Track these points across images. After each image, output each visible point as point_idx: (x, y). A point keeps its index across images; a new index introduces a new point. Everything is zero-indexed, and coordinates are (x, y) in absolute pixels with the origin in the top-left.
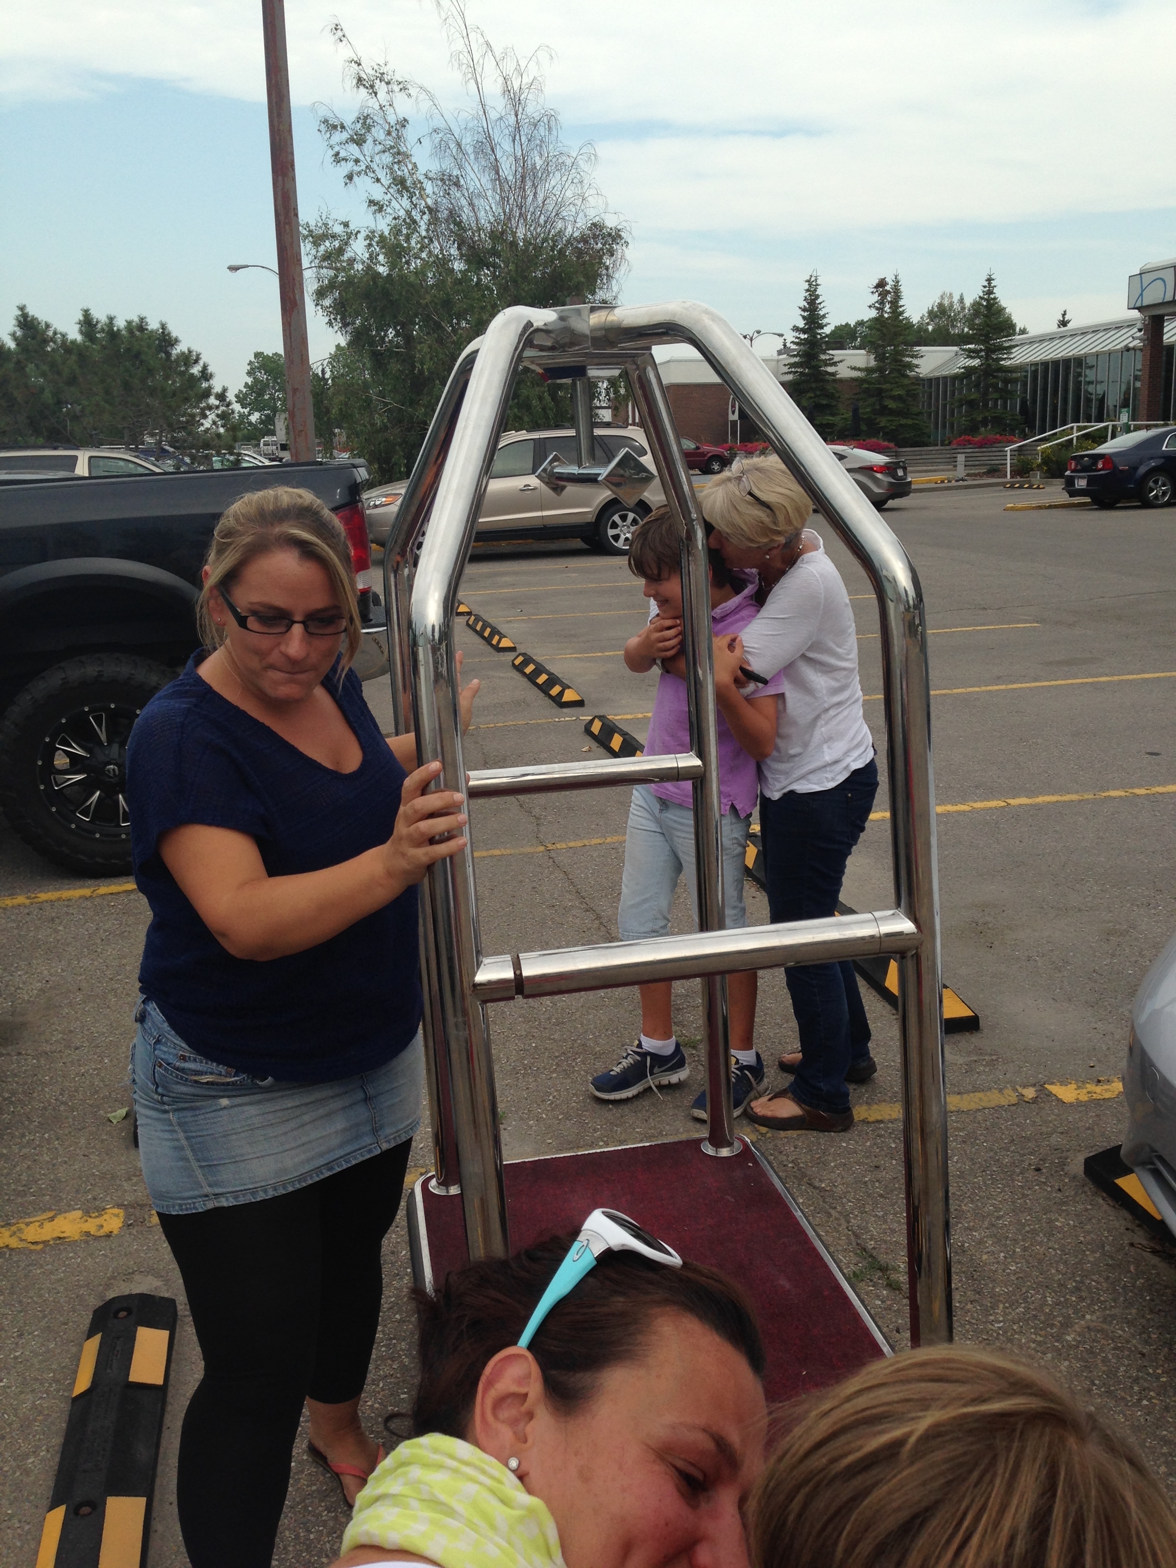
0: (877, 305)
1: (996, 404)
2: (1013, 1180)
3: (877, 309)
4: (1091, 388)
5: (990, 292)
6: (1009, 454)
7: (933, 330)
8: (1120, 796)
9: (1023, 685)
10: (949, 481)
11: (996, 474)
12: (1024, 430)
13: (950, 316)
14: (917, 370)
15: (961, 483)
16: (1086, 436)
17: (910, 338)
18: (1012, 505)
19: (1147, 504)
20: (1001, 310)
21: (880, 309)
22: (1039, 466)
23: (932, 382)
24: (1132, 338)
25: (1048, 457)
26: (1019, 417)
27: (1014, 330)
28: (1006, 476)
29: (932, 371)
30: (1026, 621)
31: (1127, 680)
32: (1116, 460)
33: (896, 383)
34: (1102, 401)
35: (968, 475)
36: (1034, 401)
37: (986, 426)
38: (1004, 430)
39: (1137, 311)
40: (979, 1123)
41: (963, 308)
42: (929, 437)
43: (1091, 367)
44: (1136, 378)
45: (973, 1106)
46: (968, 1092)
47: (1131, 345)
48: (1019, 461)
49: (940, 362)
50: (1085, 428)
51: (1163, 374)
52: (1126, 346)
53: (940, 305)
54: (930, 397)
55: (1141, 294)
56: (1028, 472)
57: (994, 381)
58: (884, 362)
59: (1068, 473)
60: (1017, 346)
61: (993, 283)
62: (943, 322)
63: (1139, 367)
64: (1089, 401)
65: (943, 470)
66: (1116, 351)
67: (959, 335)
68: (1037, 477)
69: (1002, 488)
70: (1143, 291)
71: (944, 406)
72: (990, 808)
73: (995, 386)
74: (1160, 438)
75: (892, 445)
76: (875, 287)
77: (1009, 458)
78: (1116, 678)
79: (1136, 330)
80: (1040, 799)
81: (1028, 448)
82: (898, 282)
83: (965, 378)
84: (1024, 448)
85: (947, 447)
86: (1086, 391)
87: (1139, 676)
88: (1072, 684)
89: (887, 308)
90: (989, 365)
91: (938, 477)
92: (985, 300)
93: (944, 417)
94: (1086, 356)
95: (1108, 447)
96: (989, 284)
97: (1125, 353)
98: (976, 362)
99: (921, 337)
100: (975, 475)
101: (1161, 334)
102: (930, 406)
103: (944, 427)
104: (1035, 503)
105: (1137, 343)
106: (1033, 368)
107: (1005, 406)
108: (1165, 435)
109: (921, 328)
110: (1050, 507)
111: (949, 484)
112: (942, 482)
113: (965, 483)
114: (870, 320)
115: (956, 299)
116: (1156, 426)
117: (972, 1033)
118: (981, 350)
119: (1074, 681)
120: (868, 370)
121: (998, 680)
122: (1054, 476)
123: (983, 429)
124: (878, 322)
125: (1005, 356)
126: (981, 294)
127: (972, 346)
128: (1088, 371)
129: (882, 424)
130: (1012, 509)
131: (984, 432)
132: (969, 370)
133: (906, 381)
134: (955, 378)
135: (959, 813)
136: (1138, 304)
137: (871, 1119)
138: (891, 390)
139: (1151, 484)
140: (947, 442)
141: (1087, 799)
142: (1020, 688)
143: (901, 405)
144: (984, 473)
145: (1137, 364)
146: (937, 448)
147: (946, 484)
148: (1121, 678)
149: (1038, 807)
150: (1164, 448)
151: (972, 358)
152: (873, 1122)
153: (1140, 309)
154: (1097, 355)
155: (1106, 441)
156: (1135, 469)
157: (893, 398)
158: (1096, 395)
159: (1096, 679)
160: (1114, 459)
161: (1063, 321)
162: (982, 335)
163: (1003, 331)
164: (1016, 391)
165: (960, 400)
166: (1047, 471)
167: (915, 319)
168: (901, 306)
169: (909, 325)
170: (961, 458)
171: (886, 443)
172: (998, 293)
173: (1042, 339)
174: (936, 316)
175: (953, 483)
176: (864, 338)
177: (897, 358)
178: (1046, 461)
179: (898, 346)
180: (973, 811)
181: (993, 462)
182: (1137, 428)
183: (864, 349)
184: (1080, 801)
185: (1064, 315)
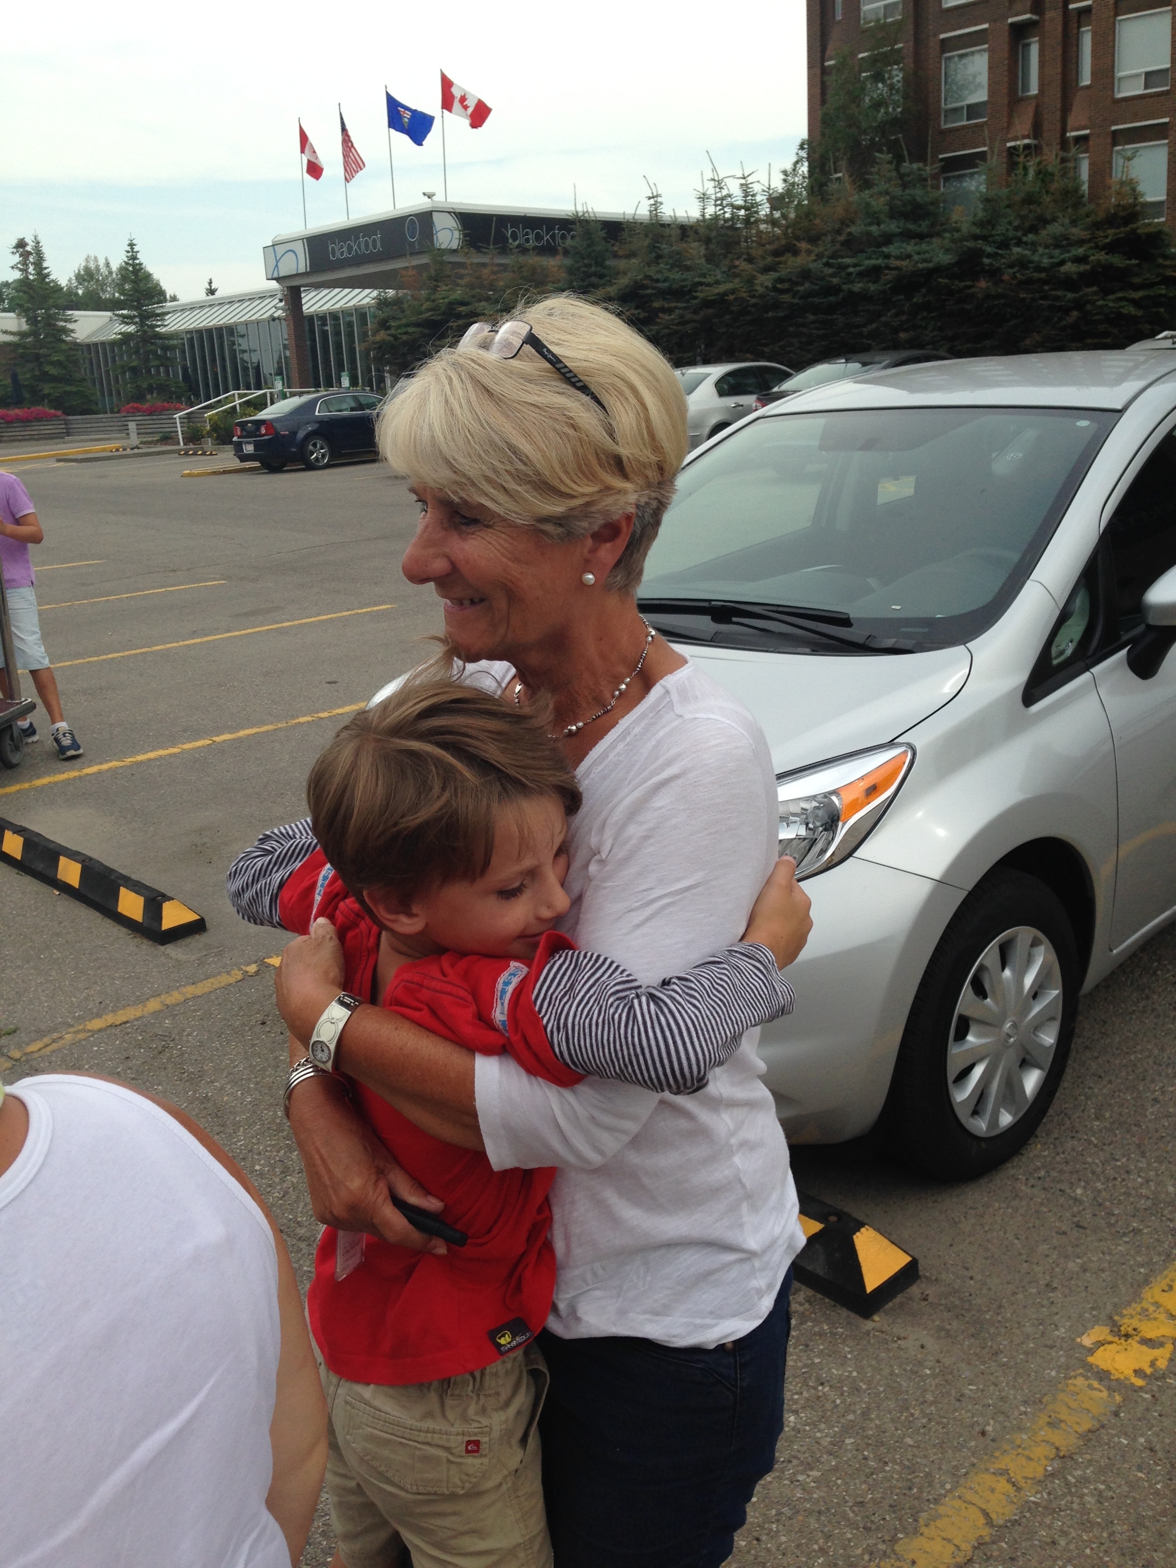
0: (19, 266)
1: (158, 373)
2: (243, 1036)
3: (21, 270)
4: (246, 356)
5: (134, 258)
6: (178, 421)
7: (83, 293)
8: (308, 722)
9: (217, 637)
10: (125, 449)
11: (170, 441)
12: (189, 398)
13: (98, 280)
14: (72, 335)
15: (136, 451)
16: (248, 403)
17: (61, 302)
18: (188, 472)
19: (311, 467)
20: (148, 276)
21: (25, 271)
22: (208, 433)
23: (90, 348)
24: (274, 308)
25: (215, 423)
26: (182, 384)
27: (165, 297)
28: (179, 443)
29: (88, 337)
30: (214, 579)
31: (306, 624)
32: (277, 426)
33: (54, 348)
34: (257, 369)
35: (142, 443)
36: (195, 369)
37: (152, 393)
38: (171, 398)
39: (275, 282)
40: (213, 1001)
41: (111, 273)
42: (97, 404)
43: (243, 336)
44: (285, 347)
45: (207, 990)
46: (201, 981)
47: (276, 315)
48: (188, 428)
49: (94, 327)
50: (246, 395)
51: (308, 343)
52: (271, 315)
53: (87, 269)
54: (91, 363)
55: (277, 266)
56: (200, 440)
57: (153, 347)
58: (37, 326)
59: (235, 439)
60: (168, 313)
61: (136, 249)
62: (93, 285)
63: (286, 336)
64: (246, 369)
65: (116, 439)
66: (263, 320)
67: (110, 300)
68: (209, 444)
69: (177, 455)
70: (277, 262)
71: (107, 372)
72: (199, 747)
73: (155, 353)
74: (312, 404)
75: (59, 413)
76: (15, 248)
77: (178, 425)
78: (296, 622)
79: (277, 301)
80: (242, 733)
81: (196, 415)
82: (38, 243)
83: (125, 344)
84: (193, 416)
85: (117, 415)
86: (242, 359)
87: (316, 619)
88: (260, 632)
89: (31, 269)
90: (145, 332)
91: (113, 445)
92: (131, 265)
93: (109, 384)
94: (236, 324)
95: (267, 413)
96: (132, 249)
97: (271, 322)
98: (131, 329)
99: (72, 301)
100: (150, 443)
101: (300, 305)
102: (92, 372)
103: (111, 395)
104: (210, 469)
105: (279, 313)
106: (189, 336)
107: (167, 372)
108: (315, 401)
109: (71, 293)
110: (225, 472)
111: (125, 453)
112: (117, 450)
113: (140, 451)
114: (15, 281)
115: (102, 263)
116: (308, 393)
117: (200, 934)
118: (135, 317)
119: (261, 629)
120: (22, 334)
121: (194, 634)
122: (224, 443)
123: (149, 397)
124: (24, 285)
125: (159, 323)
126: (126, 259)
127: (125, 312)
128: (240, 340)
129: (46, 391)
130: (189, 475)
131: (152, 399)
132: (127, 337)
133: (64, 347)
134: (113, 343)
135: (170, 755)
136: (275, 275)
137: (118, 1023)
138: (49, 356)
139: (311, 447)
140: (116, 410)
141: (280, 728)
142: (214, 640)
143: (63, 372)
144: (158, 441)
145: (283, 334)
146: (106, 416)
147: (121, 452)
148: (300, 622)
149: (240, 740)
150: (317, 414)
151: (127, 324)
152: (120, 1025)
153: (278, 279)
154: (246, 324)
155: (266, 406)
156: (294, 433)
157: (52, 363)
158: (252, 363)
159: (280, 625)
160: (275, 424)
161: (211, 289)
162: (132, 301)
163: (153, 297)
164: (176, 358)
165: (122, 367)
166: (217, 439)
167: (63, 282)
168: (46, 268)
169: (58, 289)
170: (132, 426)
171: (53, 411)
172: (142, 258)
173: (192, 307)
174: (84, 280)
175: (129, 451)
176: (11, 300)
177: (50, 322)
178: (215, 428)
179: (49, 309)
180: (184, 751)
181: (165, 430)
182: (293, 395)
183: (14, 311)
184: (275, 730)
185: (210, 283)
